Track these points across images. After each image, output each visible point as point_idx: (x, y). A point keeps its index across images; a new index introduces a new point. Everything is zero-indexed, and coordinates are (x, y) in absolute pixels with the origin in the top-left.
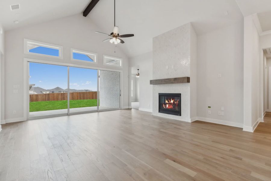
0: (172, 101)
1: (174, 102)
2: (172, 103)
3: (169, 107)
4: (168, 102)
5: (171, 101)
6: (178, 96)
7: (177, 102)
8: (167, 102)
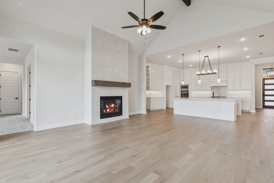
0: (113, 106)
1: (114, 106)
2: (112, 107)
3: (110, 111)
4: (109, 106)
5: (111, 105)
6: (120, 98)
7: (118, 106)
8: (107, 106)
